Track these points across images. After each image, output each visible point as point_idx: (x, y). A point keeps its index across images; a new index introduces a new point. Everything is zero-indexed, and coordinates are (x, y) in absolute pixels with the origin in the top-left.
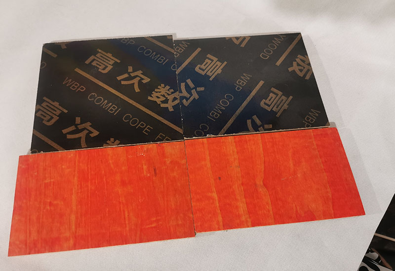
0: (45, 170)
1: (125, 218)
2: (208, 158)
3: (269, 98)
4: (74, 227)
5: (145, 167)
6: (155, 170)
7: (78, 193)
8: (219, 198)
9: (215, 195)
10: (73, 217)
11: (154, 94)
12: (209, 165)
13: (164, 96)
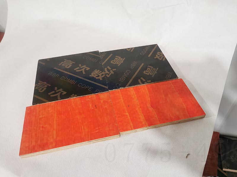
0: (39, 112)
1: (82, 130)
2: (122, 98)
3: (147, 70)
4: (55, 137)
5: (90, 105)
6: (96, 106)
7: (57, 120)
8: (129, 115)
9: (127, 114)
10: (55, 132)
11: (92, 74)
12: (122, 101)
13: (97, 74)
